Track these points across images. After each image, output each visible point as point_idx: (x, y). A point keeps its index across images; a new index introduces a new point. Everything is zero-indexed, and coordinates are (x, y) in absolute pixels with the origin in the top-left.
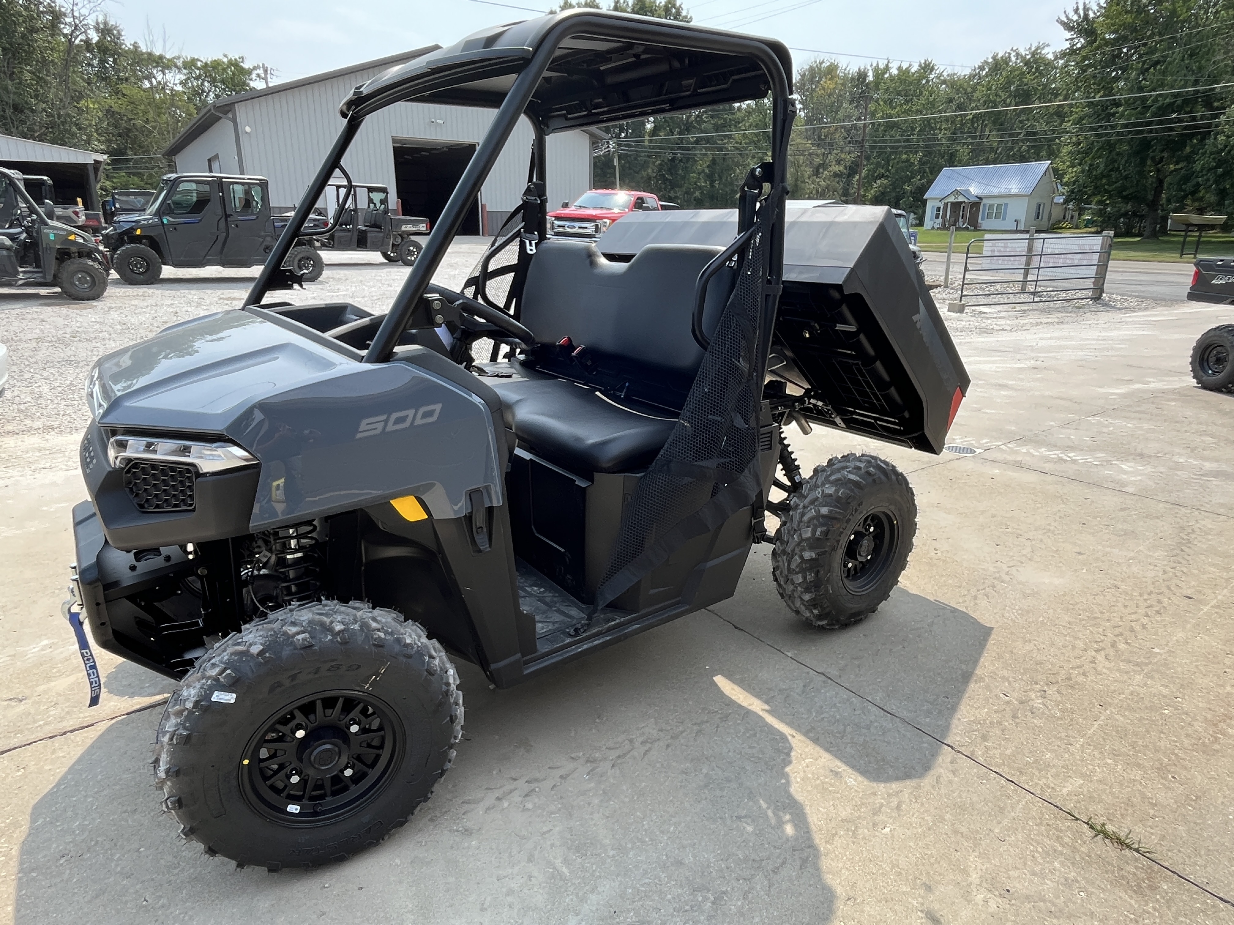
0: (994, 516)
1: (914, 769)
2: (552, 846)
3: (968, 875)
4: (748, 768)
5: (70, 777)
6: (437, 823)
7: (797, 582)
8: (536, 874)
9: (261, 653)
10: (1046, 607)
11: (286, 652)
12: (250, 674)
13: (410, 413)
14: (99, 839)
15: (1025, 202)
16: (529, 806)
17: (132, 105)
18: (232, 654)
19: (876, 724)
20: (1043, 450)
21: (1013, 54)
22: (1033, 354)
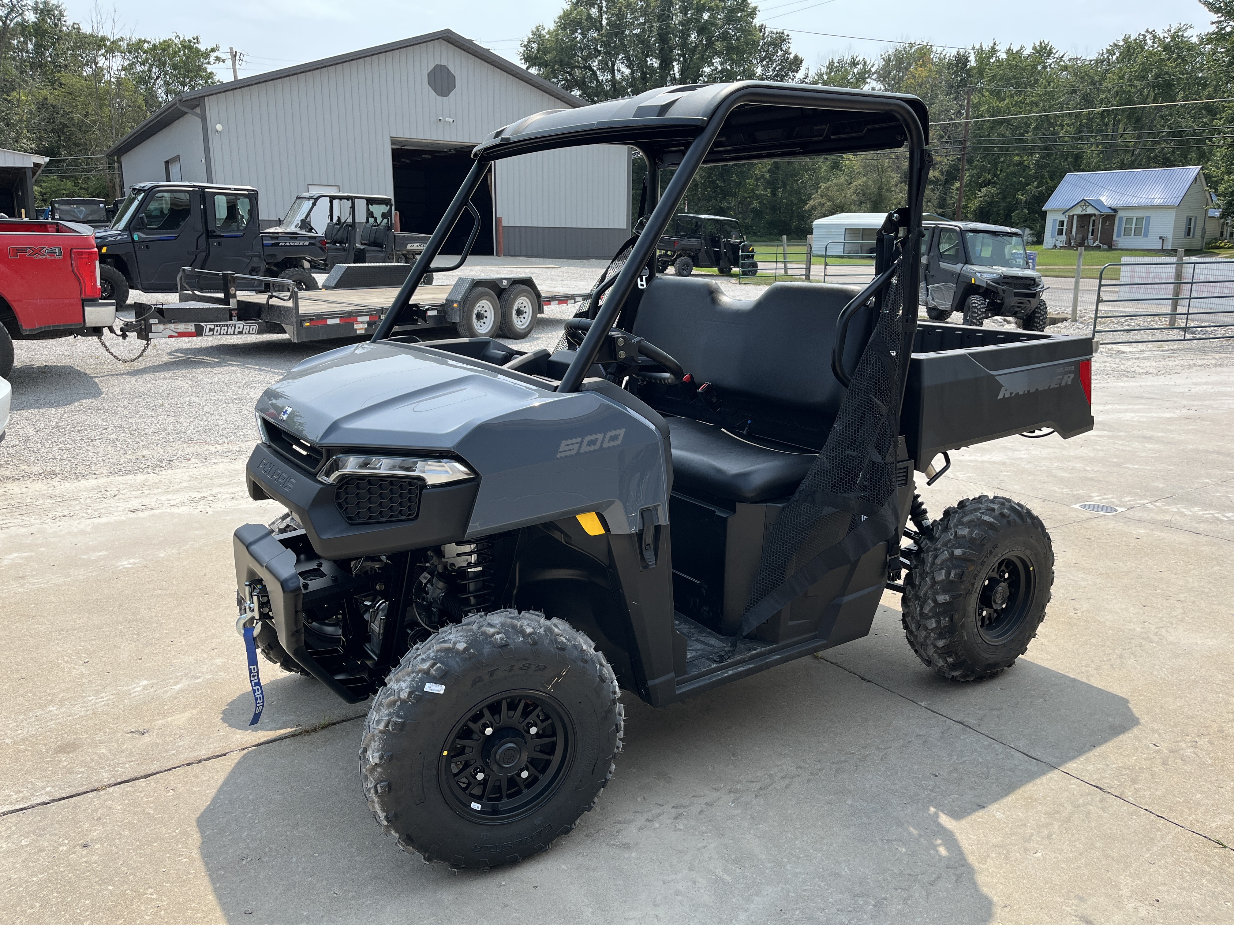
0: (1140, 577)
1: (1063, 806)
2: (710, 858)
3: (1120, 889)
4: (893, 801)
5: (222, 797)
6: (593, 838)
7: (930, 628)
8: (700, 880)
9: (466, 649)
10: (1198, 666)
11: (487, 650)
12: (457, 668)
13: (600, 436)
14: (272, 846)
15: (1173, 214)
16: (681, 827)
17: (70, 97)
18: (437, 651)
19: (1021, 768)
20: (1196, 509)
21: (1149, 36)
22: (1185, 402)
